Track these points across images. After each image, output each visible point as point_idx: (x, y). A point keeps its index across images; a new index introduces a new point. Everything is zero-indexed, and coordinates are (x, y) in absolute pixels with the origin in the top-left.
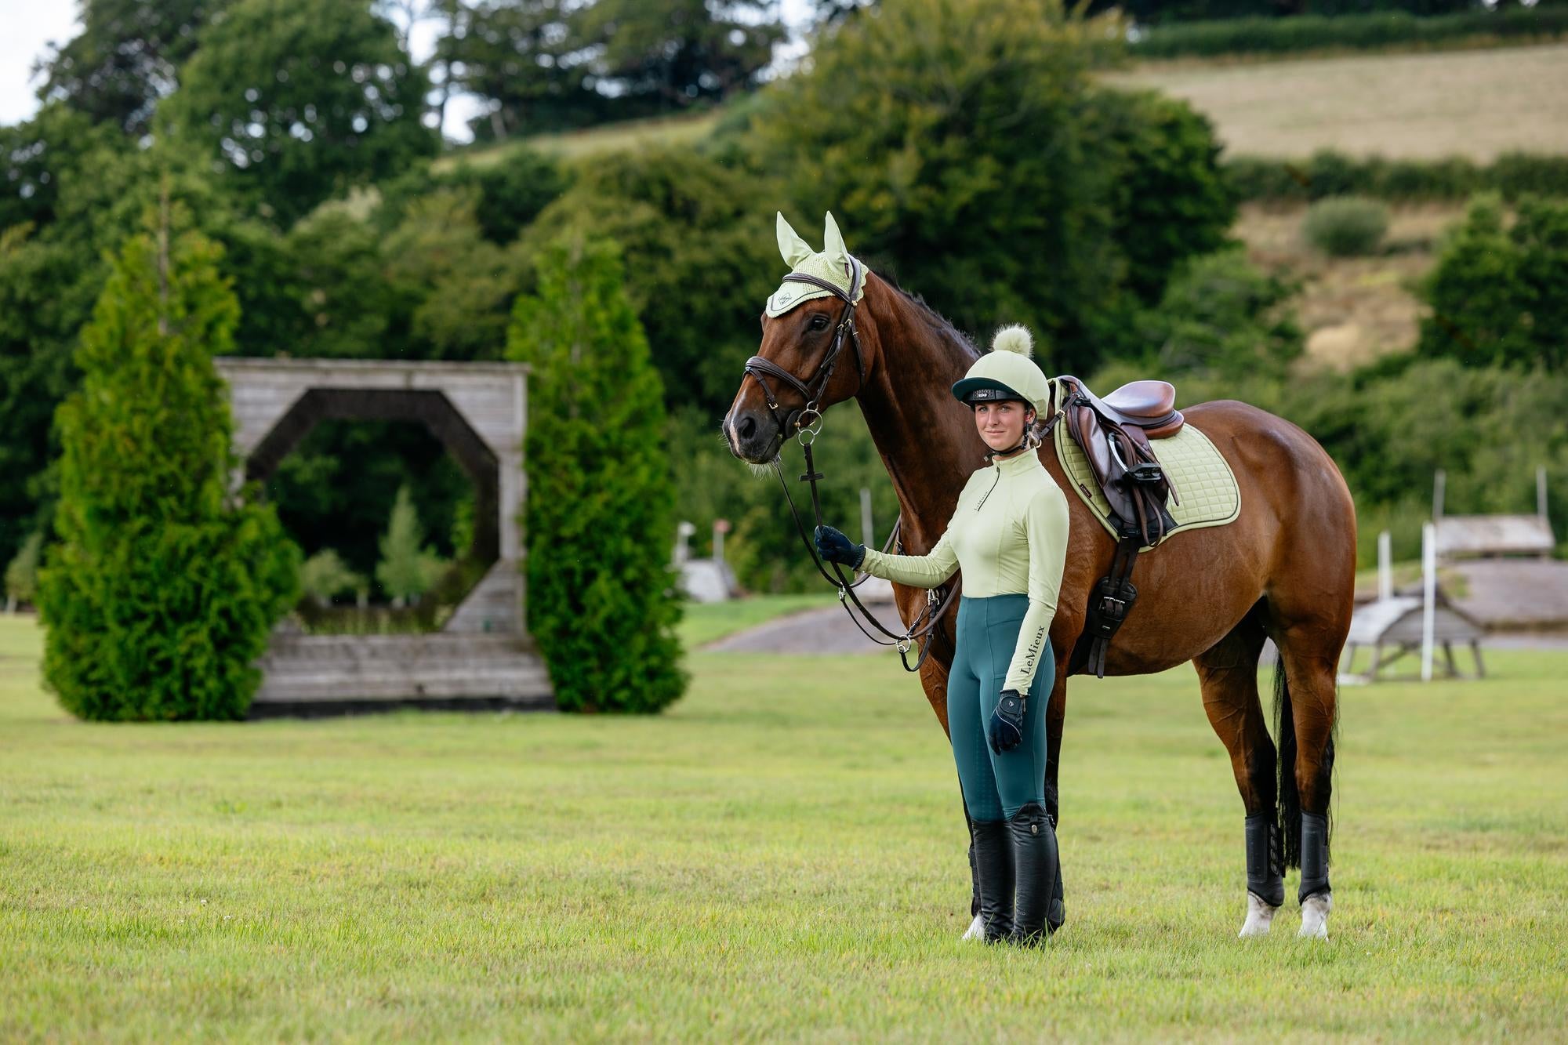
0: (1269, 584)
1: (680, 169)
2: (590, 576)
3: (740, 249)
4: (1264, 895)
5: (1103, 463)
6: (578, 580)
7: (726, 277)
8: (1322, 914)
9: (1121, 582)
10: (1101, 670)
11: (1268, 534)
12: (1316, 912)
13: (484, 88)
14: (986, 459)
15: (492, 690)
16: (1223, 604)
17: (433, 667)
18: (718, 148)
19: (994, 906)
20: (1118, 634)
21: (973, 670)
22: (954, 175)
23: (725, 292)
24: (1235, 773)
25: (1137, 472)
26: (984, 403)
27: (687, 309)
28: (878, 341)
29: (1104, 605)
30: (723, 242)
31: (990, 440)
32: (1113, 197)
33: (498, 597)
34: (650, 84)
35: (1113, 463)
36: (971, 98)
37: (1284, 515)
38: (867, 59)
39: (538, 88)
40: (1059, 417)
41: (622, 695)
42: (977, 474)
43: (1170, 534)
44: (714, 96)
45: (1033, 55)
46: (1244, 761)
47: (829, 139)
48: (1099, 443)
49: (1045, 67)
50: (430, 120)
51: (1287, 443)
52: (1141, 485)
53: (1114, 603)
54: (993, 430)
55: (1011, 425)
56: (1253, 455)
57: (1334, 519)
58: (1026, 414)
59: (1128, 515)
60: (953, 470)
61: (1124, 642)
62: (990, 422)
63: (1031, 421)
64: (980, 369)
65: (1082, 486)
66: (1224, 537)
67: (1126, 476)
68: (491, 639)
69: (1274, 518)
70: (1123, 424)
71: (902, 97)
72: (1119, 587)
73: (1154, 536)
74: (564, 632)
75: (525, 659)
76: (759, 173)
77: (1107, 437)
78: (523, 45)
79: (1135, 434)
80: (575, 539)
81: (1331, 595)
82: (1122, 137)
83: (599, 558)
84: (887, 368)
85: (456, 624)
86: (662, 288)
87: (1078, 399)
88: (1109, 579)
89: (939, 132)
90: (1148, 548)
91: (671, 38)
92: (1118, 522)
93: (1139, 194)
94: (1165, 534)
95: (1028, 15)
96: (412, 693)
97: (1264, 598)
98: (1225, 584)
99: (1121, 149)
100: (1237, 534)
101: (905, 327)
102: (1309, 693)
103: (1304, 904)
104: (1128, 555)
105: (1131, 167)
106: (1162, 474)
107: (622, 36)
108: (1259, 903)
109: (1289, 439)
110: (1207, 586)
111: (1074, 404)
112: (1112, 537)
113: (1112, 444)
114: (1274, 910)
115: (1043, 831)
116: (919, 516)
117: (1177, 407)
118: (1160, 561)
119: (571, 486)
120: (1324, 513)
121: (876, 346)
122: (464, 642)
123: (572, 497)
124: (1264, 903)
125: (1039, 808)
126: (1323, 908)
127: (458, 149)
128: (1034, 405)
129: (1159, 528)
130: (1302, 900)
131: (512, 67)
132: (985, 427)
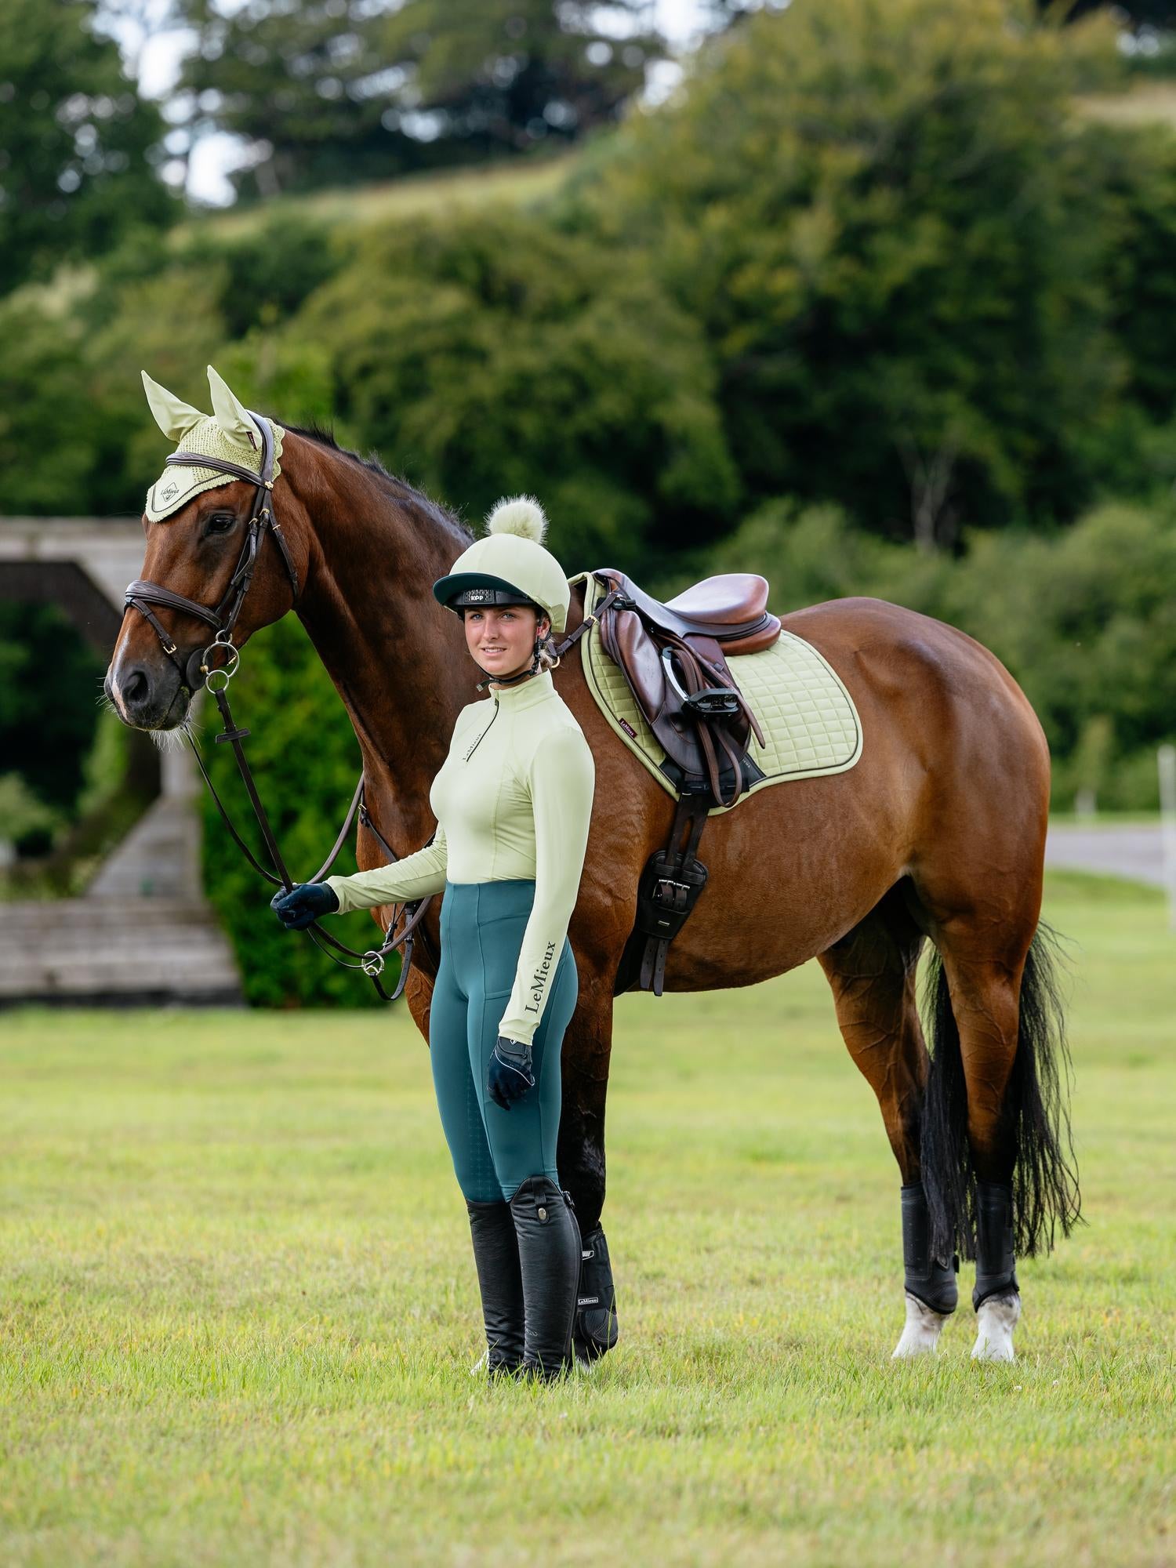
0: (914, 858)
1: (502, 238)
2: (289, 818)
3: (586, 350)
4: (928, 1298)
5: (652, 689)
6: (273, 823)
7: (565, 389)
8: (1006, 1324)
9: (683, 858)
10: (659, 983)
11: (908, 789)
12: (997, 1321)
13: (248, 127)
14: (480, 688)
15: (152, 979)
16: (837, 889)
17: (68, 948)
18: (560, 209)
19: (500, 1322)
20: (681, 935)
21: (460, 986)
22: (883, 244)
23: (565, 409)
24: (887, 1125)
25: (701, 701)
26: (478, 609)
27: (512, 437)
28: (311, 529)
29: (659, 891)
30: (561, 340)
31: (487, 661)
32: (1106, 272)
33: (163, 848)
34: (477, 119)
35: (669, 690)
36: (908, 136)
37: (931, 761)
38: (761, 84)
39: (323, 127)
40: (588, 626)
41: (336, 985)
42: (468, 710)
43: (754, 789)
44: (567, 136)
45: (994, 75)
46: (896, 1107)
47: (710, 195)
48: (647, 661)
49: (1012, 91)
50: (171, 174)
51: (936, 658)
52: (711, 720)
53: (674, 888)
54: (491, 646)
55: (517, 641)
56: (885, 676)
57: (1010, 765)
58: (538, 624)
59: (691, 762)
60: (432, 699)
61: (691, 944)
62: (486, 635)
63: (543, 634)
64: (470, 561)
65: (622, 722)
66: (836, 794)
67: (686, 706)
68: (151, 907)
69: (916, 765)
70: (687, 635)
71: (813, 136)
72: (681, 865)
73: (729, 793)
74: (254, 898)
75: (199, 935)
76: (611, 242)
77: (660, 654)
78: (302, 65)
79: (705, 649)
80: (269, 766)
81: (1002, 874)
82: (1119, 187)
83: (302, 791)
84: (329, 563)
85: (102, 887)
86: (476, 406)
87: (617, 600)
88: (667, 855)
89: (864, 183)
90: (722, 810)
91: (505, 53)
92: (678, 773)
93: (1146, 267)
94: (746, 789)
95: (984, 20)
96: (38, 984)
97: (906, 880)
98: (838, 860)
99: (1115, 205)
100: (858, 789)
101: (351, 504)
102: (978, 1012)
103: (981, 1310)
104: (692, 820)
105: (1131, 230)
106: (740, 705)
107: (438, 51)
108: (921, 1309)
109: (940, 652)
110: (811, 864)
111: (611, 606)
112: (668, 794)
113: (667, 663)
114: (942, 1319)
115: (556, 1216)
116: (389, 764)
117: (770, 608)
118: (739, 828)
119: (261, 692)
120: (992, 754)
121: (309, 536)
122: (114, 912)
123: (262, 707)
124: (928, 1310)
125: (546, 1183)
126: (1007, 1316)
127: (212, 213)
128: (549, 612)
129: (735, 781)
130: (977, 1305)
131: (285, 97)
132: (478, 642)
